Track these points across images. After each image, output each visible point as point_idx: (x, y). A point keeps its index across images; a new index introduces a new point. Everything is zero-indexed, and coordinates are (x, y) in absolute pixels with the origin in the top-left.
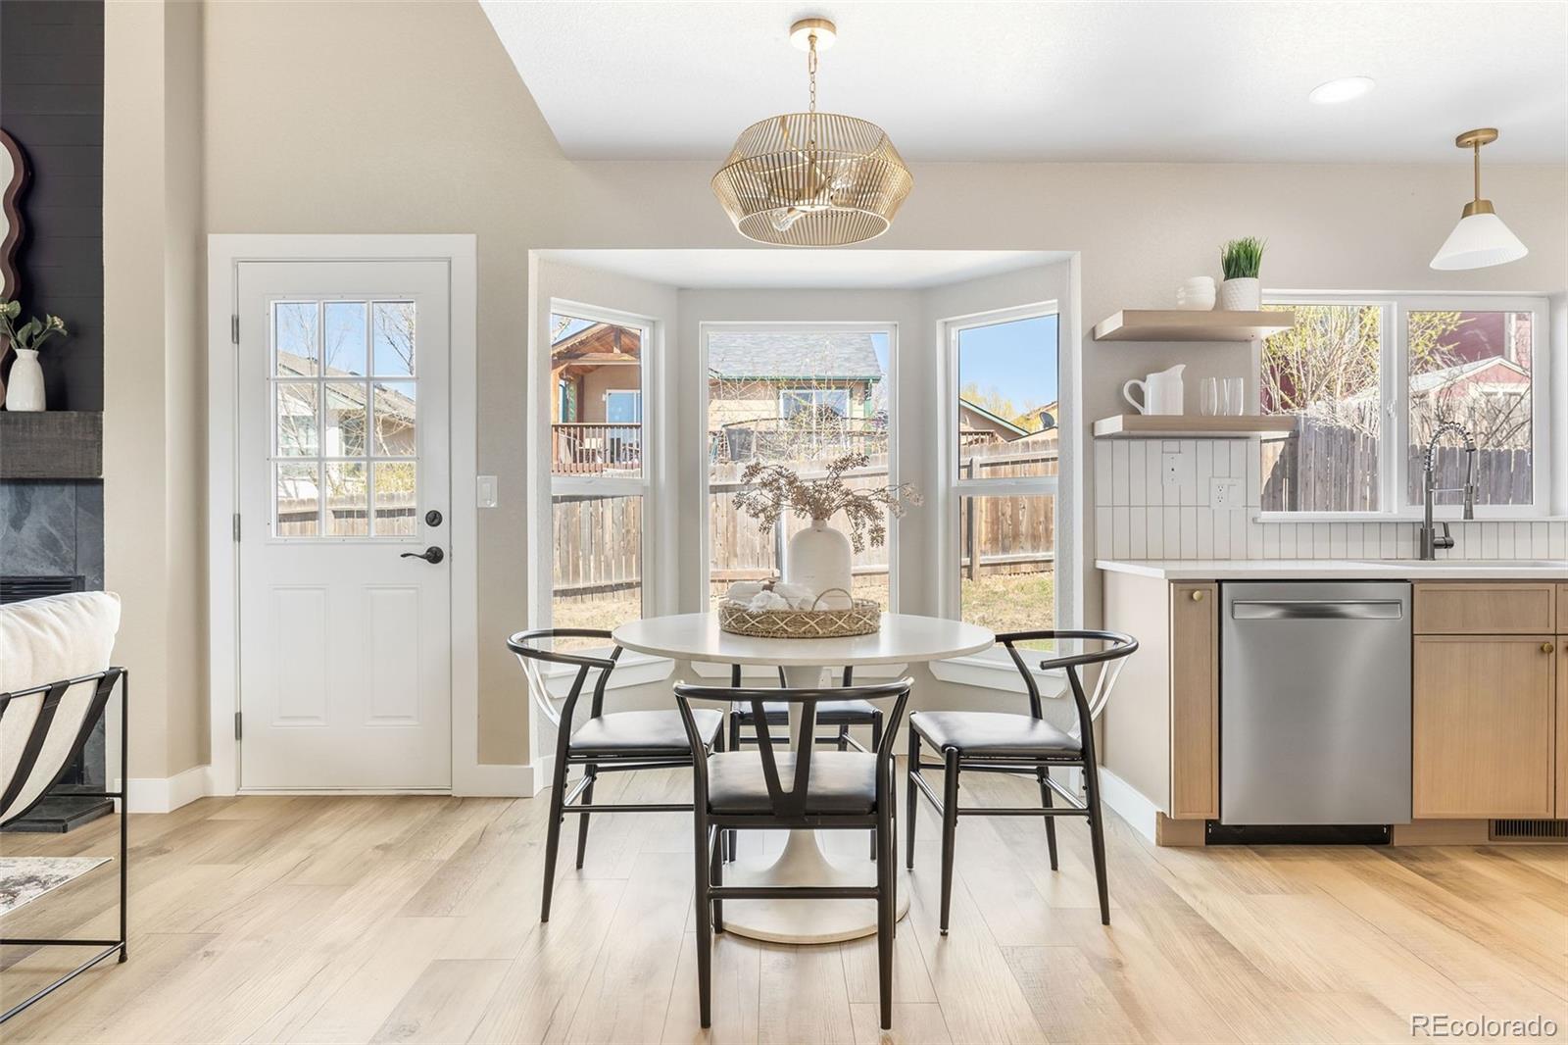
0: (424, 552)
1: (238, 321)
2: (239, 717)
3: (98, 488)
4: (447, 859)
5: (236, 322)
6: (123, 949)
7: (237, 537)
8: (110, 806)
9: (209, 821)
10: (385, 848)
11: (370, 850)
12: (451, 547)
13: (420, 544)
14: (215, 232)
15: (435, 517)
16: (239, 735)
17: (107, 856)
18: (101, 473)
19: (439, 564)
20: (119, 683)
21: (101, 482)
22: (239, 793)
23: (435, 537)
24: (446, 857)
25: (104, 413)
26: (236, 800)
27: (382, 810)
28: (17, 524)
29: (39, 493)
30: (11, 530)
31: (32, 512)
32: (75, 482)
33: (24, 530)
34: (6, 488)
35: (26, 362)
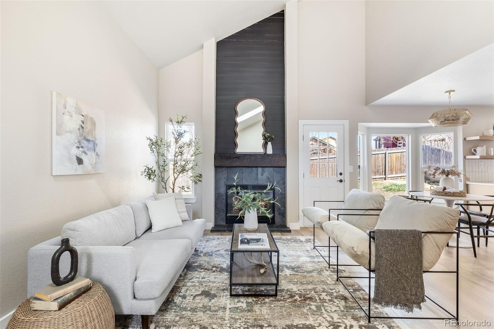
0: (339, 180)
1: (304, 136)
7: (304, 177)
12: (344, 179)
14: (300, 120)
15: (341, 174)
19: (342, 183)
22: (304, 226)
23: (341, 177)
28: (262, 175)
29: (266, 169)
30: (262, 177)
31: (264, 172)
32: (273, 167)
33: (264, 176)
34: (260, 168)
35: (270, 145)
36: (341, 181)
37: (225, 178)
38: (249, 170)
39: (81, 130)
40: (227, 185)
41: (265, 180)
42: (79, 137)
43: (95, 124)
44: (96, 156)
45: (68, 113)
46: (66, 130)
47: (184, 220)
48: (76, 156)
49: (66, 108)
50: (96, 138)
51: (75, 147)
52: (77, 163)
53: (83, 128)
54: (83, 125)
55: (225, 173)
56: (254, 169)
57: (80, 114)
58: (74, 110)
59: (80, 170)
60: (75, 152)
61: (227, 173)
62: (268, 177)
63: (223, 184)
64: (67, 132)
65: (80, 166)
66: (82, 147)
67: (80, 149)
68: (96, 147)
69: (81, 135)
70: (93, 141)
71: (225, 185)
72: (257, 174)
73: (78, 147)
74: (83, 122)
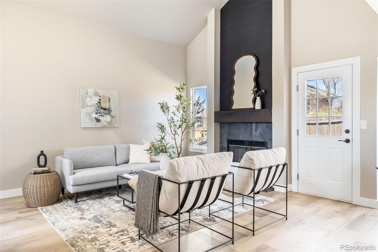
0: (344, 140)
1: (298, 86)
2: (298, 175)
3: (271, 124)
4: (355, 219)
5: (298, 87)
6: (287, 217)
7: (298, 134)
8: (273, 189)
9: (294, 196)
10: (337, 212)
11: (333, 211)
12: (352, 139)
13: (343, 138)
14: (293, 68)
15: (348, 131)
16: (298, 179)
17: (276, 199)
18: (272, 121)
19: (349, 143)
20: (286, 166)
21: (272, 123)
22: (298, 192)
23: (348, 136)
24: (354, 218)
25: (272, 109)
26: (297, 193)
27: (334, 203)
28: (256, 131)
29: (260, 125)
30: (255, 132)
31: (258, 128)
32: (266, 123)
33: (257, 132)
34: (254, 124)
35: (258, 100)
36: (348, 141)
37: (226, 134)
38: (245, 126)
39: (99, 104)
40: (228, 140)
41: (258, 137)
42: (97, 108)
43: (110, 99)
44: (111, 117)
45: (89, 97)
46: (88, 105)
47: (153, 160)
48: (95, 118)
49: (87, 94)
50: (111, 107)
51: (94, 113)
52: (96, 121)
53: (100, 103)
54: (100, 101)
55: (226, 128)
56: (249, 125)
57: (97, 95)
58: (93, 94)
59: (99, 125)
60: (94, 115)
61: (228, 129)
62: (262, 133)
63: (226, 138)
64: (88, 106)
65: (98, 123)
66: (100, 113)
67: (98, 114)
68: (111, 112)
69: (99, 107)
70: (108, 109)
71: (226, 139)
72: (252, 130)
73: (97, 113)
74: (100, 100)
